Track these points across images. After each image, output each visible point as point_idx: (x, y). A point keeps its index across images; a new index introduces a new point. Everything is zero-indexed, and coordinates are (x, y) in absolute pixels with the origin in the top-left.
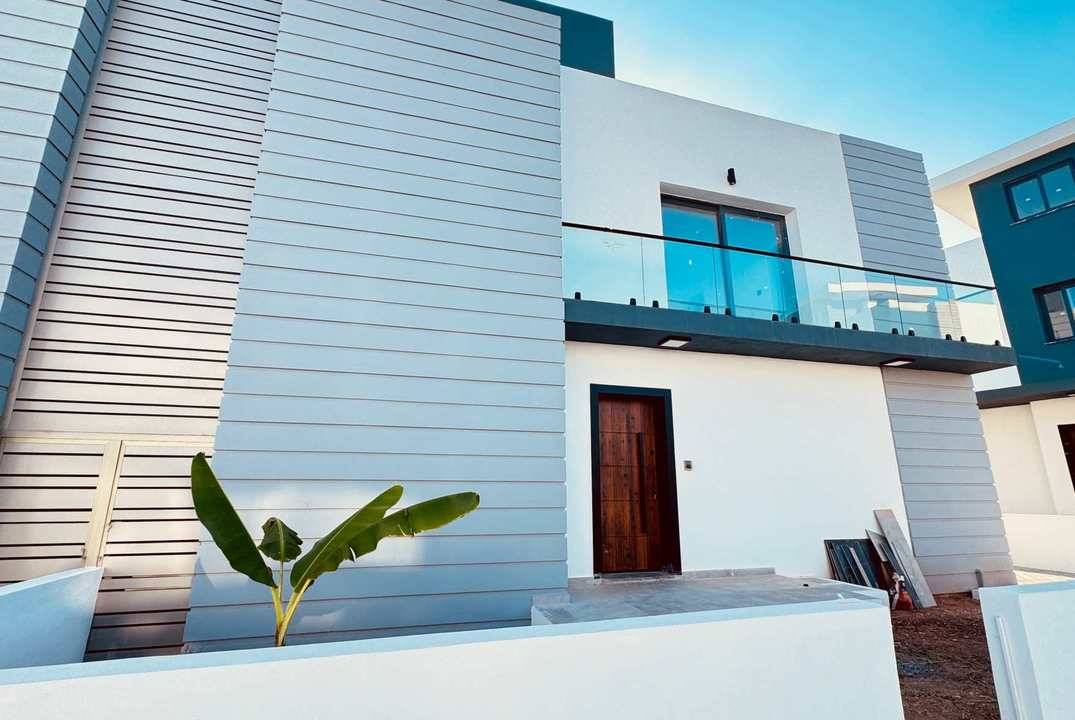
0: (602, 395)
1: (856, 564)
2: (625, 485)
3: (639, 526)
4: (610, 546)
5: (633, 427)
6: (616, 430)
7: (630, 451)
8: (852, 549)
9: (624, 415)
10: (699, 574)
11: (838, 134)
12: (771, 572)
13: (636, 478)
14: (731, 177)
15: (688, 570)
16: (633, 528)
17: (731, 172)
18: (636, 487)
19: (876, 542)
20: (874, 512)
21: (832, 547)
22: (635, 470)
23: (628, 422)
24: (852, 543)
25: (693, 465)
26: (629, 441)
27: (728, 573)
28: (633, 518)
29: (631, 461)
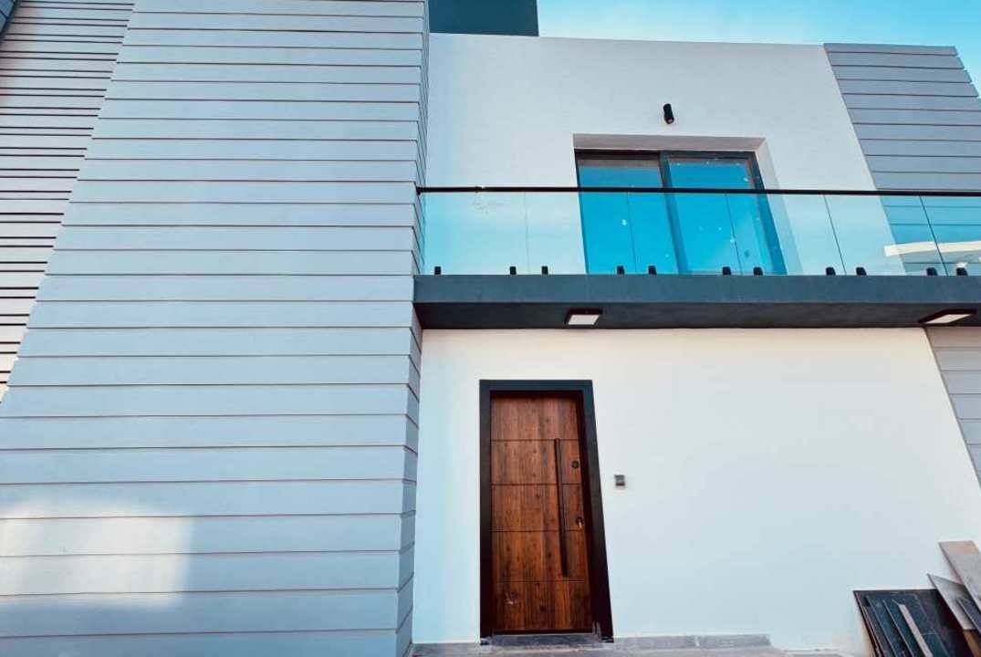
0: (495, 394)
1: (912, 635)
2: (538, 510)
3: (558, 565)
4: (515, 595)
5: (549, 432)
6: (525, 435)
7: (545, 462)
8: (903, 608)
9: (535, 417)
10: (643, 643)
11: (822, 43)
12: (763, 642)
13: (553, 500)
14: (668, 115)
15: (626, 635)
16: (550, 569)
17: (667, 109)
18: (554, 512)
19: (949, 596)
20: (941, 544)
21: (867, 604)
22: (553, 489)
23: (541, 425)
24: (905, 596)
25: (627, 481)
26: (544, 450)
27: (689, 642)
28: (549, 555)
29: (547, 477)
